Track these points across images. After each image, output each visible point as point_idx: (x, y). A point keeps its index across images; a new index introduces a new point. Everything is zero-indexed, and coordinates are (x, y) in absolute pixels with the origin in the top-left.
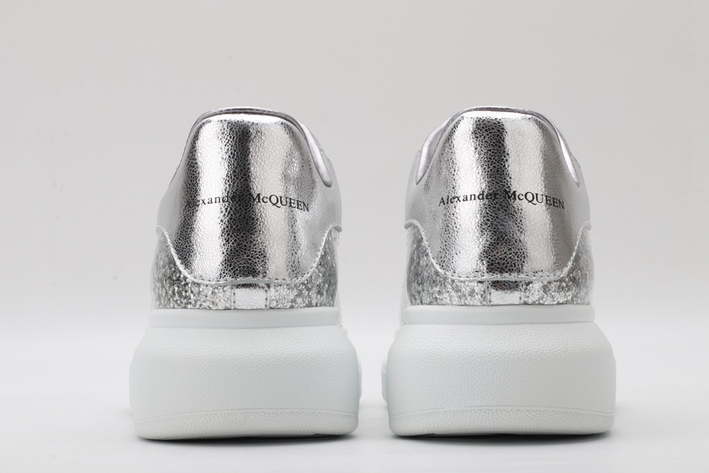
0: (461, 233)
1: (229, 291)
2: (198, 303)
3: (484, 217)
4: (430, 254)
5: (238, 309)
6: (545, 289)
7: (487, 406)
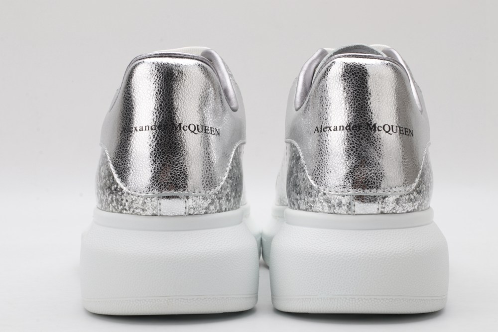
0: (332, 156)
1: (156, 201)
2: (132, 210)
3: (351, 144)
4: (306, 171)
5: (163, 216)
6: (397, 201)
7: (351, 295)
